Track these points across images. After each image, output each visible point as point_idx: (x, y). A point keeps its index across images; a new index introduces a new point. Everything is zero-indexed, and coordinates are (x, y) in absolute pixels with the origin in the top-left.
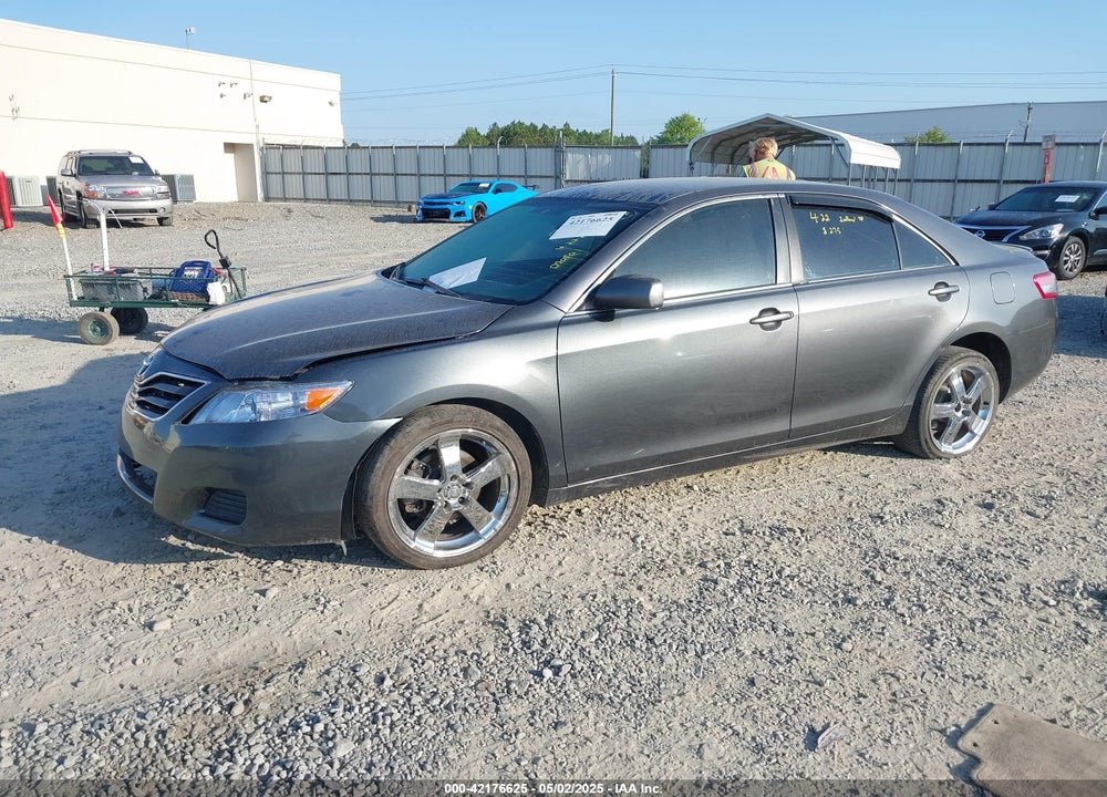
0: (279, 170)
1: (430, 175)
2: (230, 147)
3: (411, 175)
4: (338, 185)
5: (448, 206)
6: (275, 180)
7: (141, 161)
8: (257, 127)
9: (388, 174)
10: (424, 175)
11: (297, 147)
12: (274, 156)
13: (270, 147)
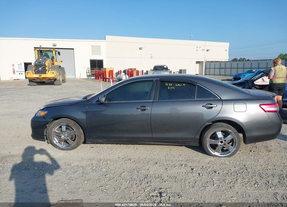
0: (209, 68)
1: (247, 68)
2: (197, 62)
3: (242, 68)
4: (223, 71)
5: (240, 77)
6: (208, 70)
7: (166, 67)
8: (205, 57)
9: (235, 68)
10: (245, 68)
11: (214, 62)
12: (208, 64)
13: (208, 62)
